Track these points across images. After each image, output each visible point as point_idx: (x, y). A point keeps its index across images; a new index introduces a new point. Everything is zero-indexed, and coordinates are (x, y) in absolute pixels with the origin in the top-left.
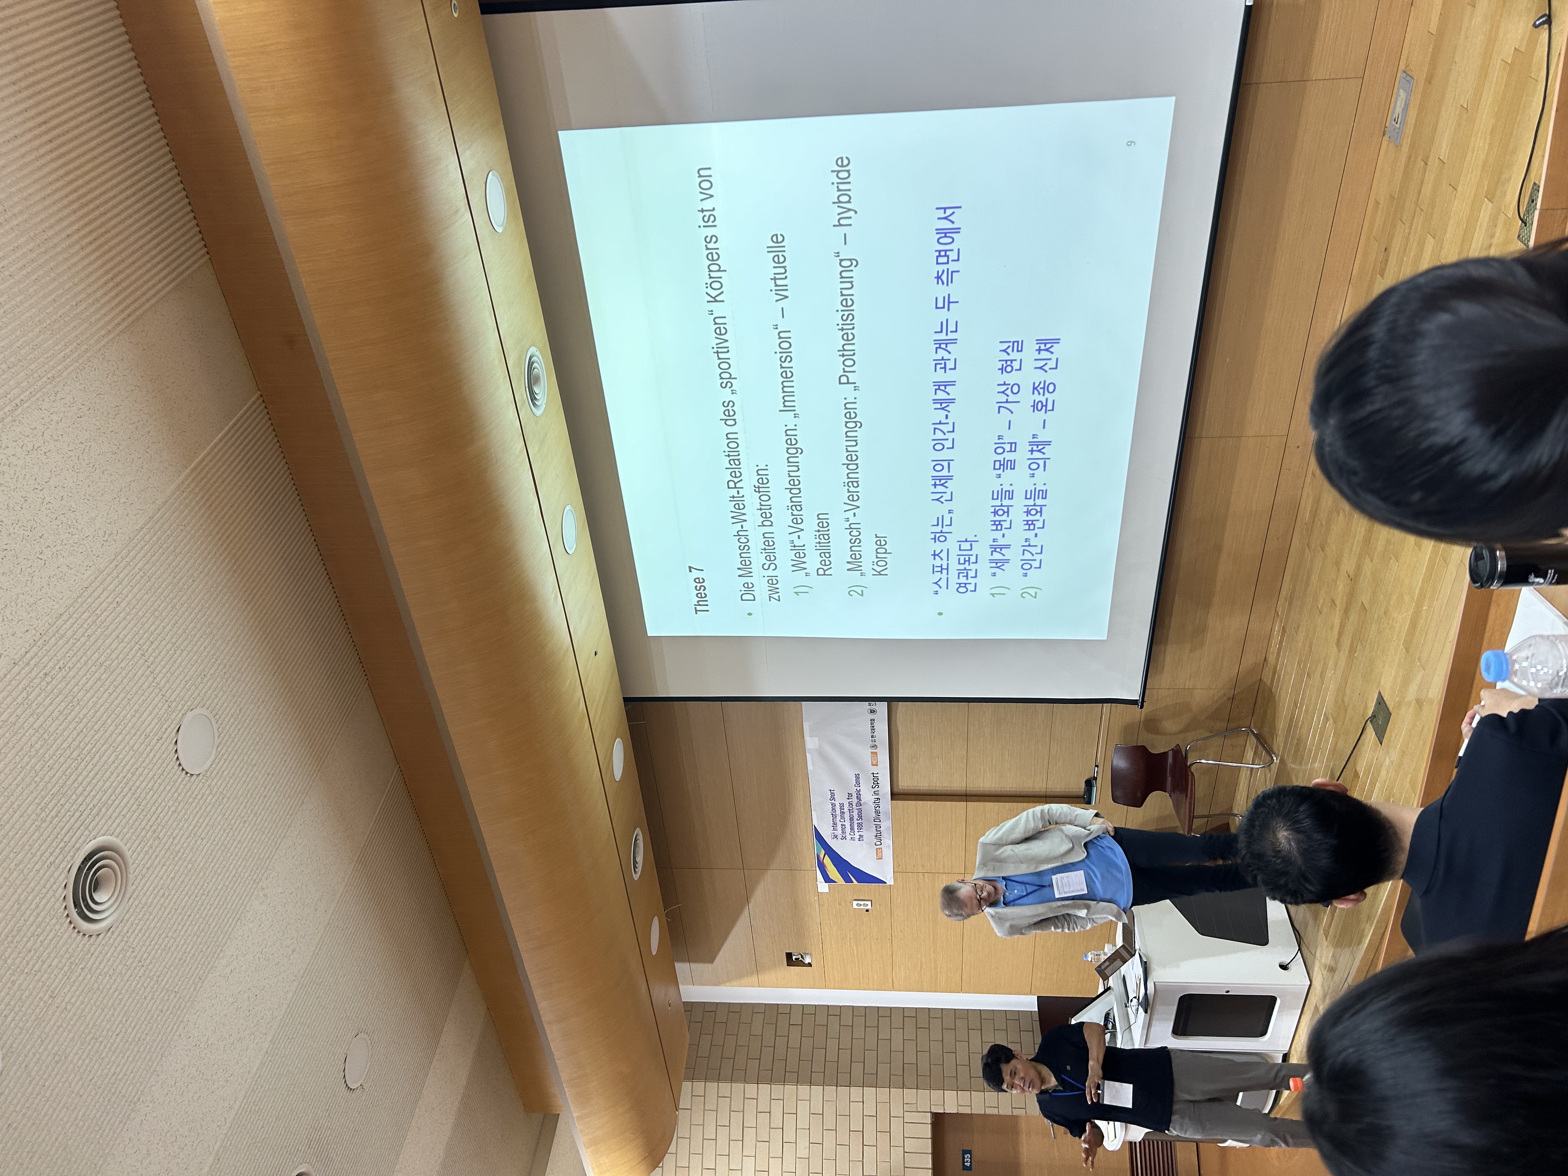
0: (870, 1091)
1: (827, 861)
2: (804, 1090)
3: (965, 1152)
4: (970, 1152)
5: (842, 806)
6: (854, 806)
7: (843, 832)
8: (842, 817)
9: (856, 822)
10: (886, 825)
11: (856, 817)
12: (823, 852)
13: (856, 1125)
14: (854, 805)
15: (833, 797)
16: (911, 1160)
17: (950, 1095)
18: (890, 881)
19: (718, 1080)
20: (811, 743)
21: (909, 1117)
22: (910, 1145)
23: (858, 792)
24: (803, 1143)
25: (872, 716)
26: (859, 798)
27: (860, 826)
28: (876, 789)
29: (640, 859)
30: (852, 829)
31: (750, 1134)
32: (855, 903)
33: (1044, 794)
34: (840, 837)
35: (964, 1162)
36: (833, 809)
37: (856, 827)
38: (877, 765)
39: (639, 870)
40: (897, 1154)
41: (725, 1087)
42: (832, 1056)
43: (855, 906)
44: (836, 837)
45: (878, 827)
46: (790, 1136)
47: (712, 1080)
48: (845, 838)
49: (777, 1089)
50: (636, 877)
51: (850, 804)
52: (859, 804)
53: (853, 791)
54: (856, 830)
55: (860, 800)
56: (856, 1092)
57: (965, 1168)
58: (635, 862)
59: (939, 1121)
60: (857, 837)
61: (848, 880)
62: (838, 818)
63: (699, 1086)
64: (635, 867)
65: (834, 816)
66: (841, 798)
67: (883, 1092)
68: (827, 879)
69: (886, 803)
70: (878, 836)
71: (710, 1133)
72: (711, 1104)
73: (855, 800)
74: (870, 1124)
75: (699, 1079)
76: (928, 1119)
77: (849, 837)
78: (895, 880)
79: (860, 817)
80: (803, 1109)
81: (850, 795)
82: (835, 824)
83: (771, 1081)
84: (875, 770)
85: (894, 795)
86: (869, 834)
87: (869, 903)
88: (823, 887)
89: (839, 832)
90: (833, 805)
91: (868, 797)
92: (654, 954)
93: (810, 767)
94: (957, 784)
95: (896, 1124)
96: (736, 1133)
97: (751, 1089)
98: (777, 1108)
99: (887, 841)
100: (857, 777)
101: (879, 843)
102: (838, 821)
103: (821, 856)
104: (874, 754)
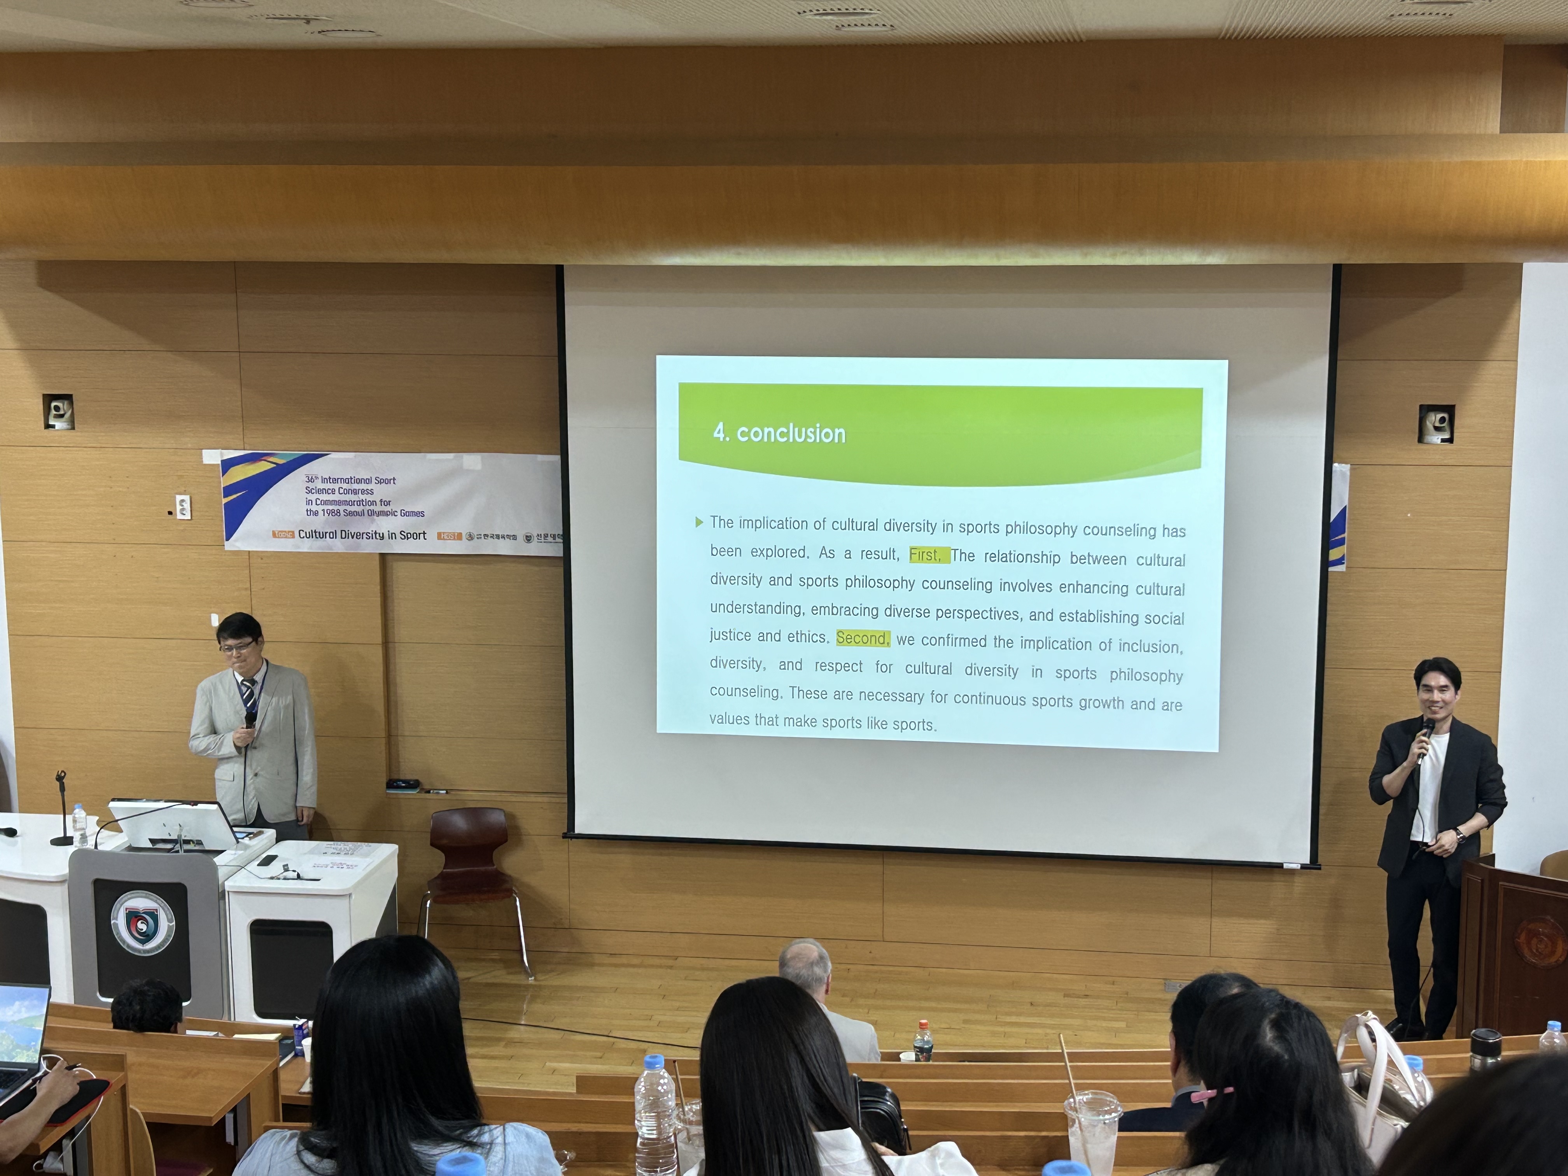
1: (263, 467)
5: (368, 492)
6: (368, 508)
7: (320, 491)
8: (347, 492)
9: (342, 508)
10: (338, 545)
11: (350, 508)
12: (281, 462)
14: (372, 508)
15: (380, 481)
18: (229, 546)
20: (472, 461)
23: (393, 513)
26: (381, 513)
27: (332, 513)
28: (398, 535)
30: (326, 502)
32: (187, 498)
34: (311, 485)
36: (359, 481)
37: (331, 507)
38: (439, 539)
43: (179, 498)
44: (311, 480)
45: (333, 535)
48: (310, 492)
51: (373, 503)
52: (372, 513)
53: (394, 507)
54: (326, 507)
55: (378, 515)
60: (314, 508)
61: (228, 490)
62: (345, 486)
65: (348, 481)
66: (380, 492)
68: (227, 465)
69: (374, 547)
70: (316, 535)
73: (378, 508)
77: (312, 497)
78: (233, 552)
79: (351, 514)
81: (388, 503)
82: (335, 481)
84: (432, 535)
85: (383, 556)
86: (319, 523)
87: (187, 517)
88: (213, 457)
89: (321, 485)
90: (368, 481)
91: (384, 525)
93: (431, 456)
99: (307, 546)
100: (421, 514)
101: (303, 534)
102: (340, 485)
103: (271, 459)
104: (459, 537)
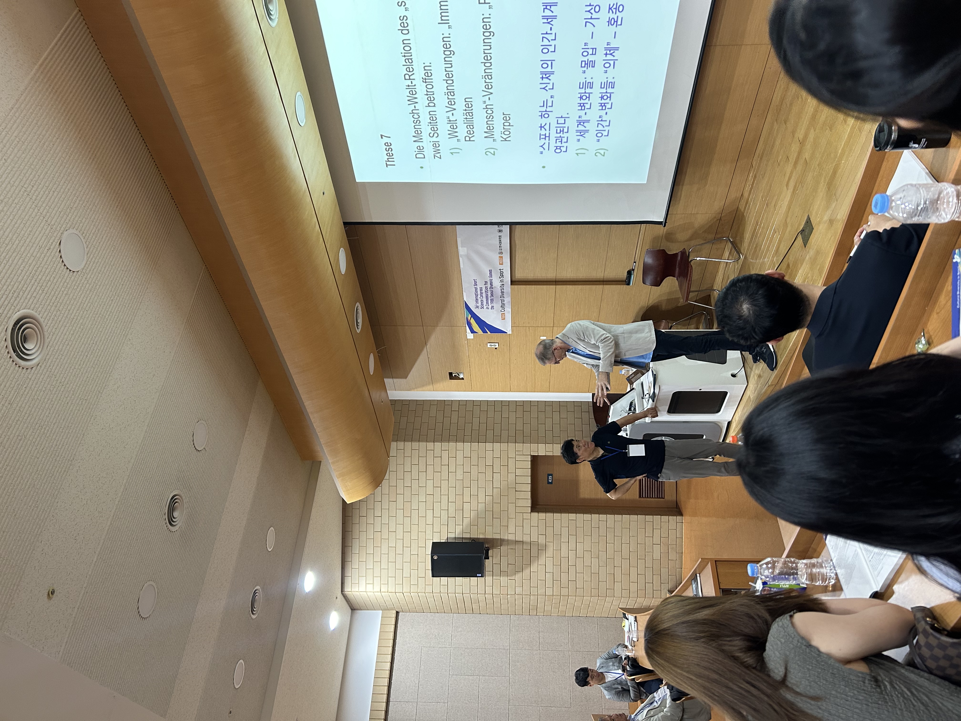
0: (497, 445)
1: (473, 321)
2: (460, 445)
3: (549, 475)
4: (552, 475)
5: (481, 289)
7: (482, 304)
8: (481, 296)
9: (489, 298)
10: (507, 300)
11: (489, 295)
12: (470, 316)
13: (489, 463)
14: (489, 288)
15: (476, 284)
16: (519, 480)
17: (542, 446)
18: (509, 332)
19: (412, 441)
20: (462, 251)
21: (518, 458)
22: (518, 472)
23: (491, 280)
24: (460, 472)
25: (500, 234)
26: (491, 284)
27: (492, 300)
28: (502, 279)
29: (360, 320)
30: (487, 303)
31: (430, 468)
32: (489, 344)
33: (602, 280)
34: (480, 307)
35: (548, 480)
36: (476, 291)
37: (489, 302)
38: (502, 264)
39: (360, 327)
40: (512, 477)
41: (415, 445)
42: (476, 427)
43: (489, 346)
44: (477, 307)
45: (502, 301)
46: (452, 469)
47: (408, 441)
48: (483, 307)
49: (445, 445)
50: (358, 331)
51: (486, 288)
52: (491, 287)
53: (488, 280)
54: (490, 303)
55: (492, 285)
56: (489, 446)
57: (549, 483)
58: (357, 322)
59: (535, 459)
60: (490, 307)
61: (485, 332)
62: (479, 296)
63: (401, 444)
64: (357, 325)
65: (477, 296)
66: (481, 284)
67: (504, 446)
68: (472, 331)
69: (508, 287)
70: (503, 306)
71: (408, 468)
72: (408, 453)
73: (489, 286)
74: (497, 462)
75: (401, 441)
76: (529, 458)
77: (485, 307)
78: (512, 331)
79: (492, 295)
80: (460, 455)
81: (486, 283)
82: (477, 300)
83: (441, 441)
84: (501, 267)
85: (513, 282)
86: (497, 305)
87: (497, 344)
88: (470, 336)
89: (479, 304)
90: (476, 289)
91: (497, 283)
92: (372, 374)
93: (462, 266)
94: (551, 275)
95: (511, 462)
96: (422, 468)
97: (430, 445)
98: (445, 455)
99: (508, 309)
100: (490, 271)
101: (503, 310)
102: (479, 298)
103: (469, 319)
104: (501, 258)
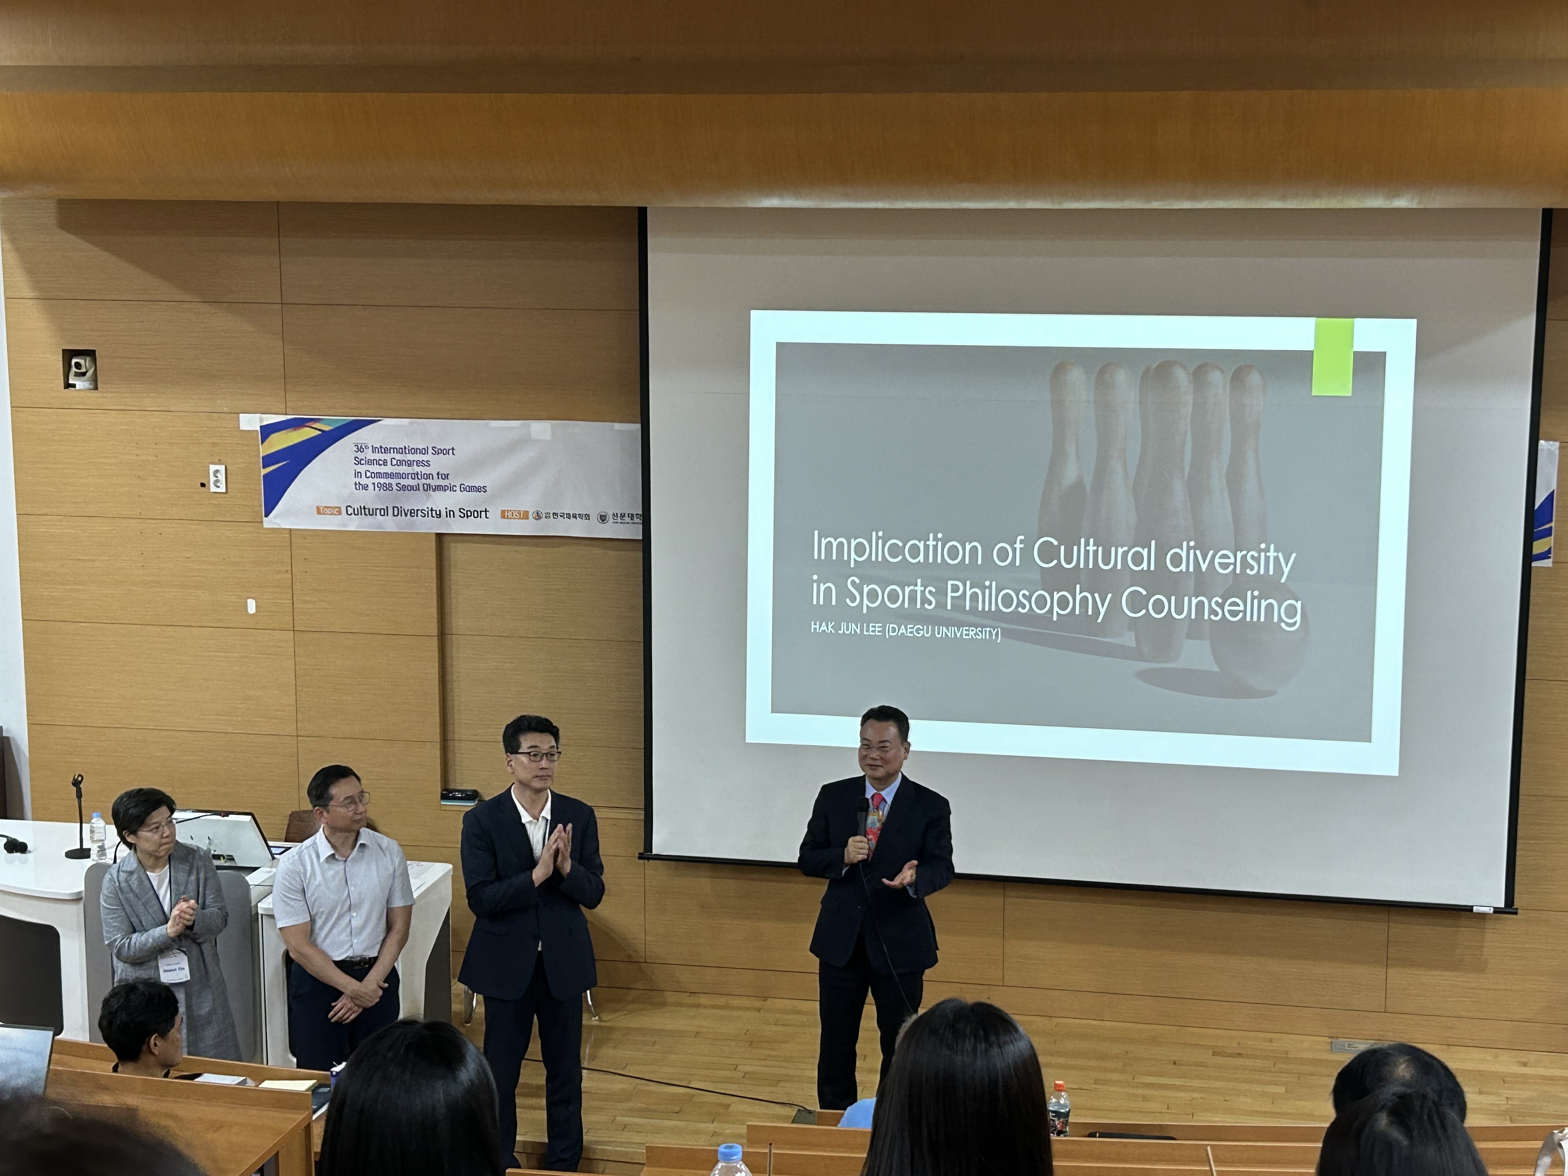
1: (306, 434)
5: (427, 464)
6: (424, 481)
7: (370, 462)
8: (400, 463)
9: (394, 482)
10: (390, 524)
11: (404, 482)
12: (327, 428)
14: (427, 482)
15: (438, 452)
18: (269, 522)
20: (541, 429)
23: (452, 488)
25: (594, 518)
26: (438, 488)
27: (382, 486)
28: (457, 513)
30: (378, 475)
32: (222, 468)
34: (360, 455)
36: (415, 451)
37: (382, 481)
43: (213, 468)
44: (360, 449)
45: (385, 512)
48: (359, 463)
51: (428, 476)
52: (428, 488)
53: (453, 481)
54: (376, 481)
55: (434, 490)
60: (364, 481)
61: (268, 460)
62: (398, 457)
65: (402, 451)
66: (439, 463)
68: (267, 431)
69: (430, 526)
70: (363, 511)
73: (434, 482)
77: (359, 468)
78: (273, 530)
79: (404, 488)
81: (446, 476)
82: (386, 450)
84: (494, 512)
85: (440, 536)
86: (369, 498)
87: (223, 489)
88: (251, 422)
89: (371, 455)
90: (424, 451)
91: (441, 501)
93: (495, 424)
94: (459, 622)
99: (354, 524)
100: (480, 489)
101: (350, 511)
102: (392, 455)
103: (316, 425)
104: (525, 516)
